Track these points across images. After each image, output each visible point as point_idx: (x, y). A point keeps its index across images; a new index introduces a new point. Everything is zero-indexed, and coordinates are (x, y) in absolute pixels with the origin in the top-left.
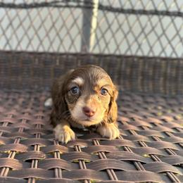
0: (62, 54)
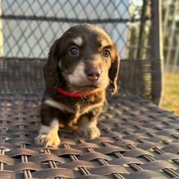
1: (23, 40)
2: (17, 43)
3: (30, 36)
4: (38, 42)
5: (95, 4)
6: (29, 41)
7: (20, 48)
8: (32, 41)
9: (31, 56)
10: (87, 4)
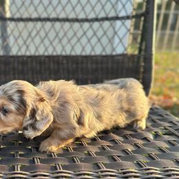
1: (30, 40)
2: (25, 43)
3: (36, 36)
4: (42, 41)
5: (93, 4)
6: (35, 40)
7: (28, 47)
8: (37, 40)
9: (37, 54)
10: (86, 4)
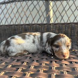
0: (22, 25)
